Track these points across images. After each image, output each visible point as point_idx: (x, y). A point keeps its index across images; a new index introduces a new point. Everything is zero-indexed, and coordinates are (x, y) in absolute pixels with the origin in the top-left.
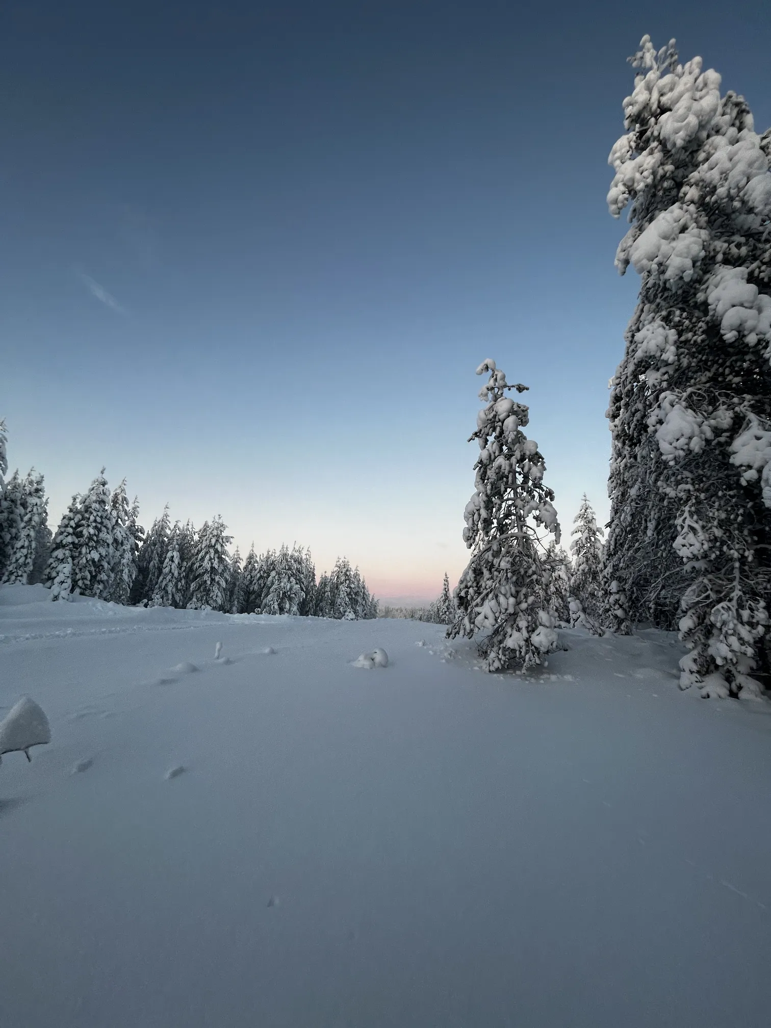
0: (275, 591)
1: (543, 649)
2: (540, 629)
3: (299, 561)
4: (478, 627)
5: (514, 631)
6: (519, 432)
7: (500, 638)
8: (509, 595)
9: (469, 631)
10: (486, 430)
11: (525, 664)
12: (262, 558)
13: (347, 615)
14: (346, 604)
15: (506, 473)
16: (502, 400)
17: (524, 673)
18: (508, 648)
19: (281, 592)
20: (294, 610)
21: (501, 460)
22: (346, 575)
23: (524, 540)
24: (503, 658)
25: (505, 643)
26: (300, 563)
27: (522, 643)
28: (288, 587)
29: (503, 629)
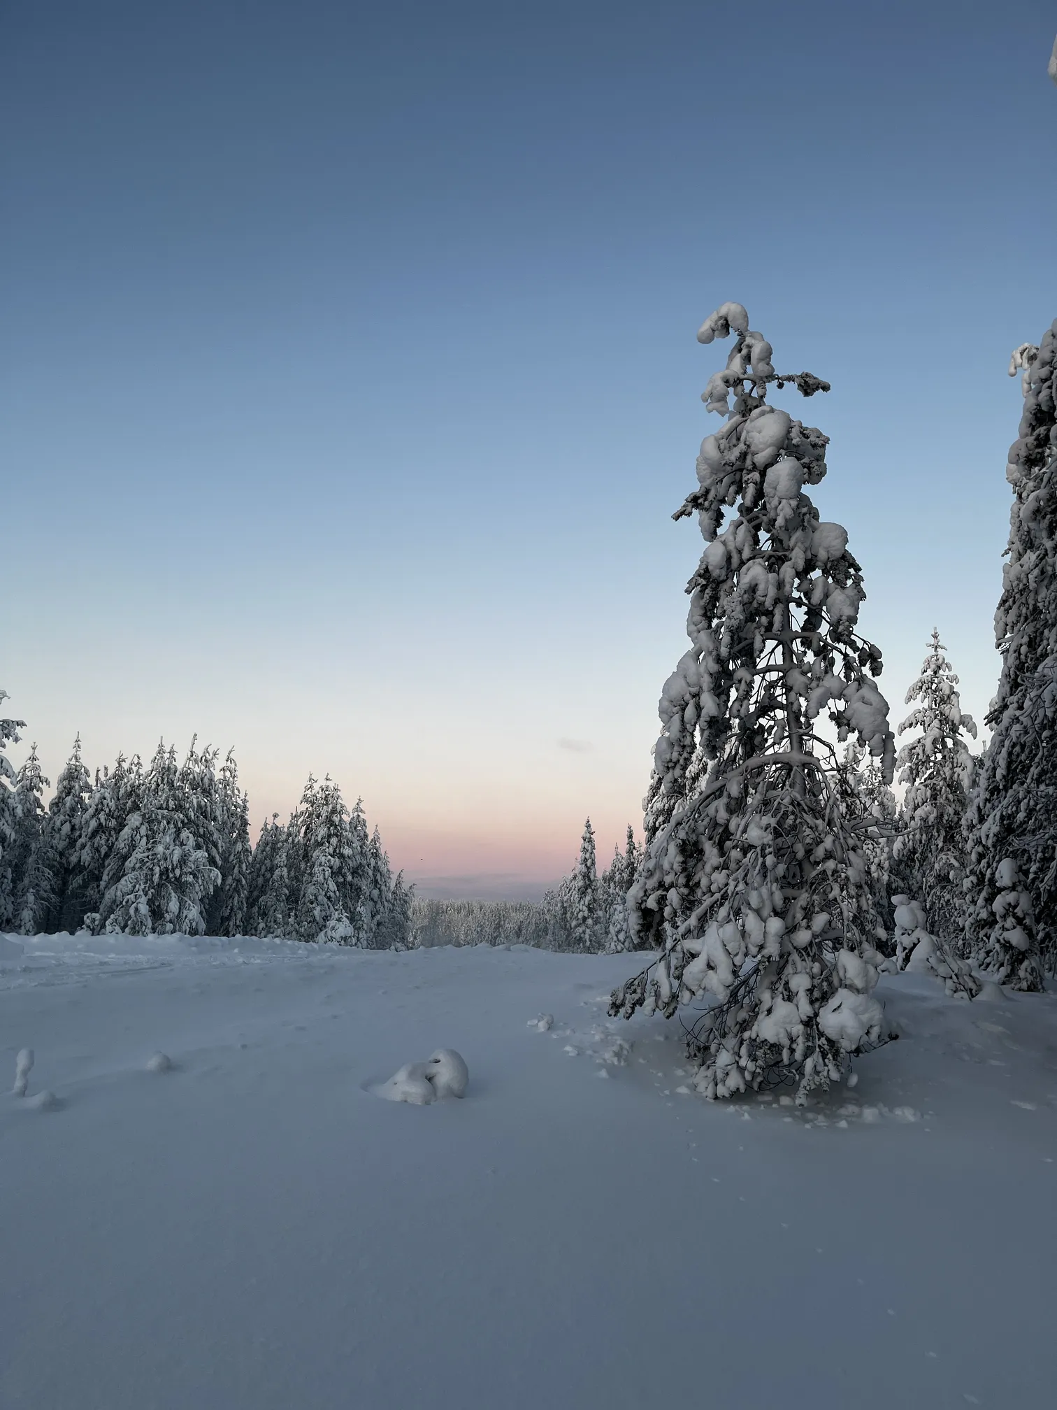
0: (140, 868)
1: (846, 1045)
2: (842, 995)
3: (204, 786)
4: (690, 990)
5: (779, 999)
6: (803, 501)
7: (743, 1015)
8: (766, 911)
9: (666, 1000)
10: (721, 489)
11: (804, 1082)
12: (103, 778)
13: (333, 928)
14: (329, 898)
15: (768, 604)
16: (763, 414)
17: (801, 1105)
18: (763, 1042)
19: (157, 870)
20: (190, 916)
21: (755, 572)
22: (329, 822)
23: (806, 771)
24: (751, 1066)
25: (755, 1028)
26: (207, 792)
27: (798, 1029)
28: (176, 858)
29: (749, 992)
